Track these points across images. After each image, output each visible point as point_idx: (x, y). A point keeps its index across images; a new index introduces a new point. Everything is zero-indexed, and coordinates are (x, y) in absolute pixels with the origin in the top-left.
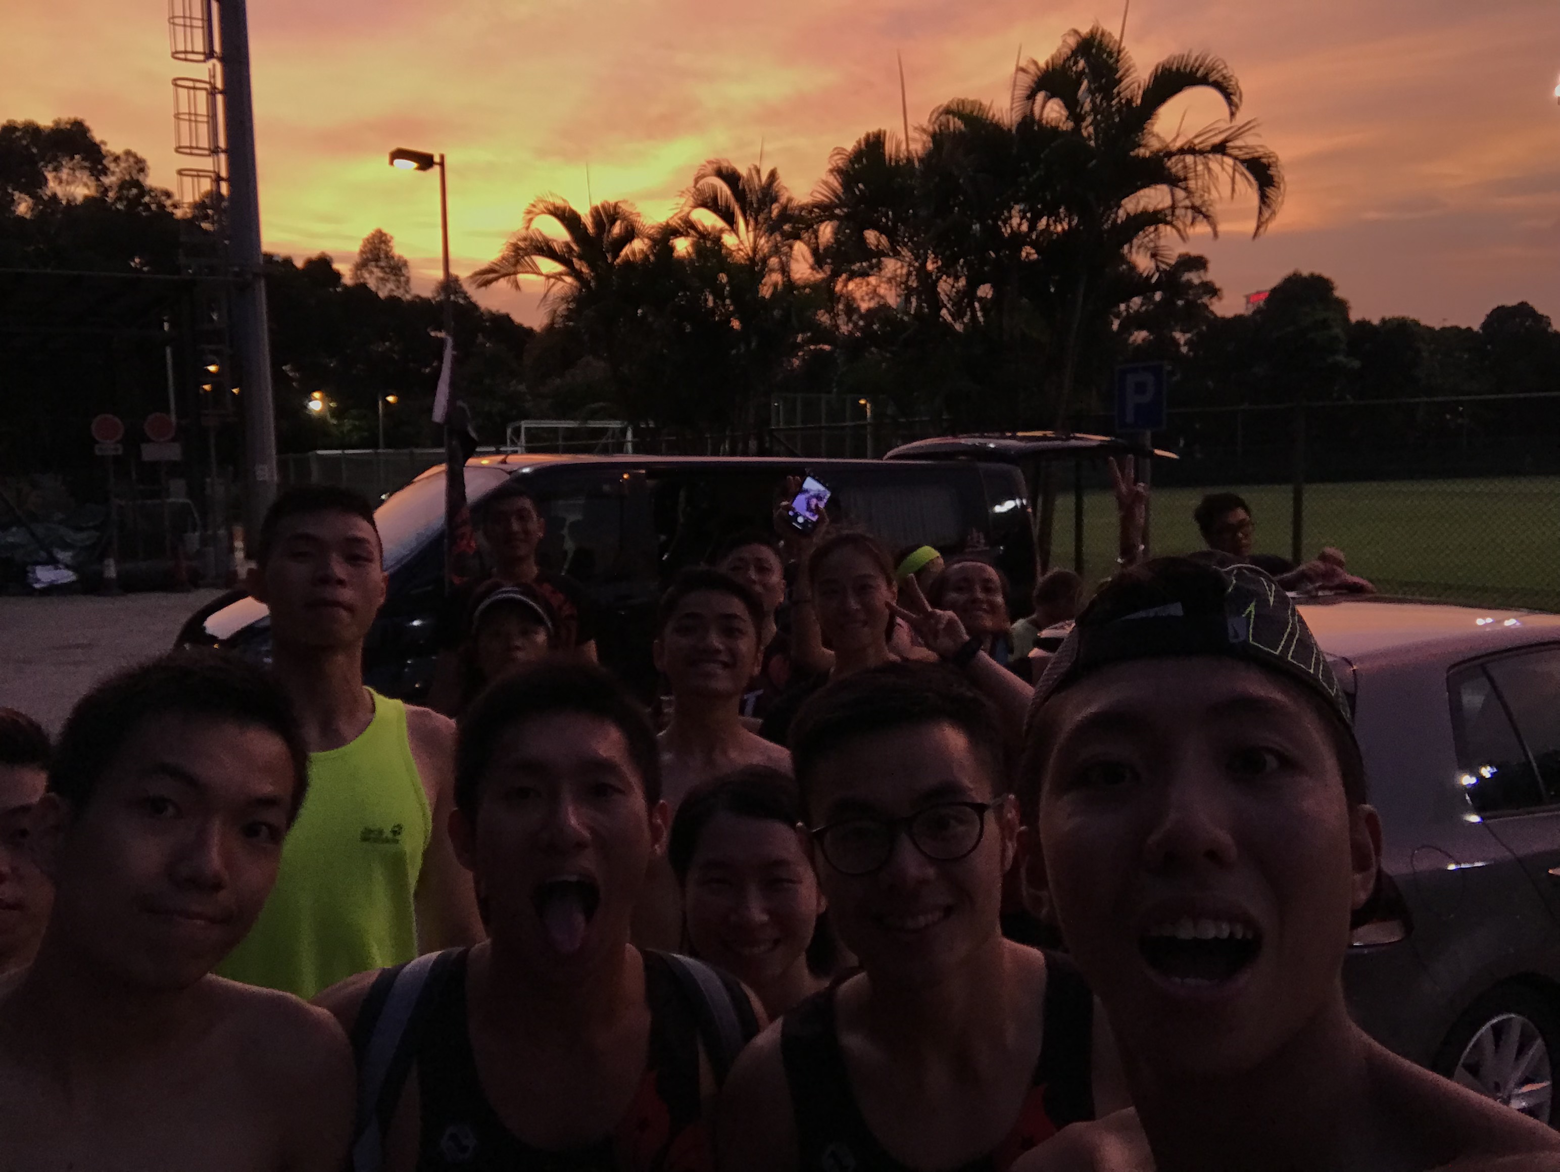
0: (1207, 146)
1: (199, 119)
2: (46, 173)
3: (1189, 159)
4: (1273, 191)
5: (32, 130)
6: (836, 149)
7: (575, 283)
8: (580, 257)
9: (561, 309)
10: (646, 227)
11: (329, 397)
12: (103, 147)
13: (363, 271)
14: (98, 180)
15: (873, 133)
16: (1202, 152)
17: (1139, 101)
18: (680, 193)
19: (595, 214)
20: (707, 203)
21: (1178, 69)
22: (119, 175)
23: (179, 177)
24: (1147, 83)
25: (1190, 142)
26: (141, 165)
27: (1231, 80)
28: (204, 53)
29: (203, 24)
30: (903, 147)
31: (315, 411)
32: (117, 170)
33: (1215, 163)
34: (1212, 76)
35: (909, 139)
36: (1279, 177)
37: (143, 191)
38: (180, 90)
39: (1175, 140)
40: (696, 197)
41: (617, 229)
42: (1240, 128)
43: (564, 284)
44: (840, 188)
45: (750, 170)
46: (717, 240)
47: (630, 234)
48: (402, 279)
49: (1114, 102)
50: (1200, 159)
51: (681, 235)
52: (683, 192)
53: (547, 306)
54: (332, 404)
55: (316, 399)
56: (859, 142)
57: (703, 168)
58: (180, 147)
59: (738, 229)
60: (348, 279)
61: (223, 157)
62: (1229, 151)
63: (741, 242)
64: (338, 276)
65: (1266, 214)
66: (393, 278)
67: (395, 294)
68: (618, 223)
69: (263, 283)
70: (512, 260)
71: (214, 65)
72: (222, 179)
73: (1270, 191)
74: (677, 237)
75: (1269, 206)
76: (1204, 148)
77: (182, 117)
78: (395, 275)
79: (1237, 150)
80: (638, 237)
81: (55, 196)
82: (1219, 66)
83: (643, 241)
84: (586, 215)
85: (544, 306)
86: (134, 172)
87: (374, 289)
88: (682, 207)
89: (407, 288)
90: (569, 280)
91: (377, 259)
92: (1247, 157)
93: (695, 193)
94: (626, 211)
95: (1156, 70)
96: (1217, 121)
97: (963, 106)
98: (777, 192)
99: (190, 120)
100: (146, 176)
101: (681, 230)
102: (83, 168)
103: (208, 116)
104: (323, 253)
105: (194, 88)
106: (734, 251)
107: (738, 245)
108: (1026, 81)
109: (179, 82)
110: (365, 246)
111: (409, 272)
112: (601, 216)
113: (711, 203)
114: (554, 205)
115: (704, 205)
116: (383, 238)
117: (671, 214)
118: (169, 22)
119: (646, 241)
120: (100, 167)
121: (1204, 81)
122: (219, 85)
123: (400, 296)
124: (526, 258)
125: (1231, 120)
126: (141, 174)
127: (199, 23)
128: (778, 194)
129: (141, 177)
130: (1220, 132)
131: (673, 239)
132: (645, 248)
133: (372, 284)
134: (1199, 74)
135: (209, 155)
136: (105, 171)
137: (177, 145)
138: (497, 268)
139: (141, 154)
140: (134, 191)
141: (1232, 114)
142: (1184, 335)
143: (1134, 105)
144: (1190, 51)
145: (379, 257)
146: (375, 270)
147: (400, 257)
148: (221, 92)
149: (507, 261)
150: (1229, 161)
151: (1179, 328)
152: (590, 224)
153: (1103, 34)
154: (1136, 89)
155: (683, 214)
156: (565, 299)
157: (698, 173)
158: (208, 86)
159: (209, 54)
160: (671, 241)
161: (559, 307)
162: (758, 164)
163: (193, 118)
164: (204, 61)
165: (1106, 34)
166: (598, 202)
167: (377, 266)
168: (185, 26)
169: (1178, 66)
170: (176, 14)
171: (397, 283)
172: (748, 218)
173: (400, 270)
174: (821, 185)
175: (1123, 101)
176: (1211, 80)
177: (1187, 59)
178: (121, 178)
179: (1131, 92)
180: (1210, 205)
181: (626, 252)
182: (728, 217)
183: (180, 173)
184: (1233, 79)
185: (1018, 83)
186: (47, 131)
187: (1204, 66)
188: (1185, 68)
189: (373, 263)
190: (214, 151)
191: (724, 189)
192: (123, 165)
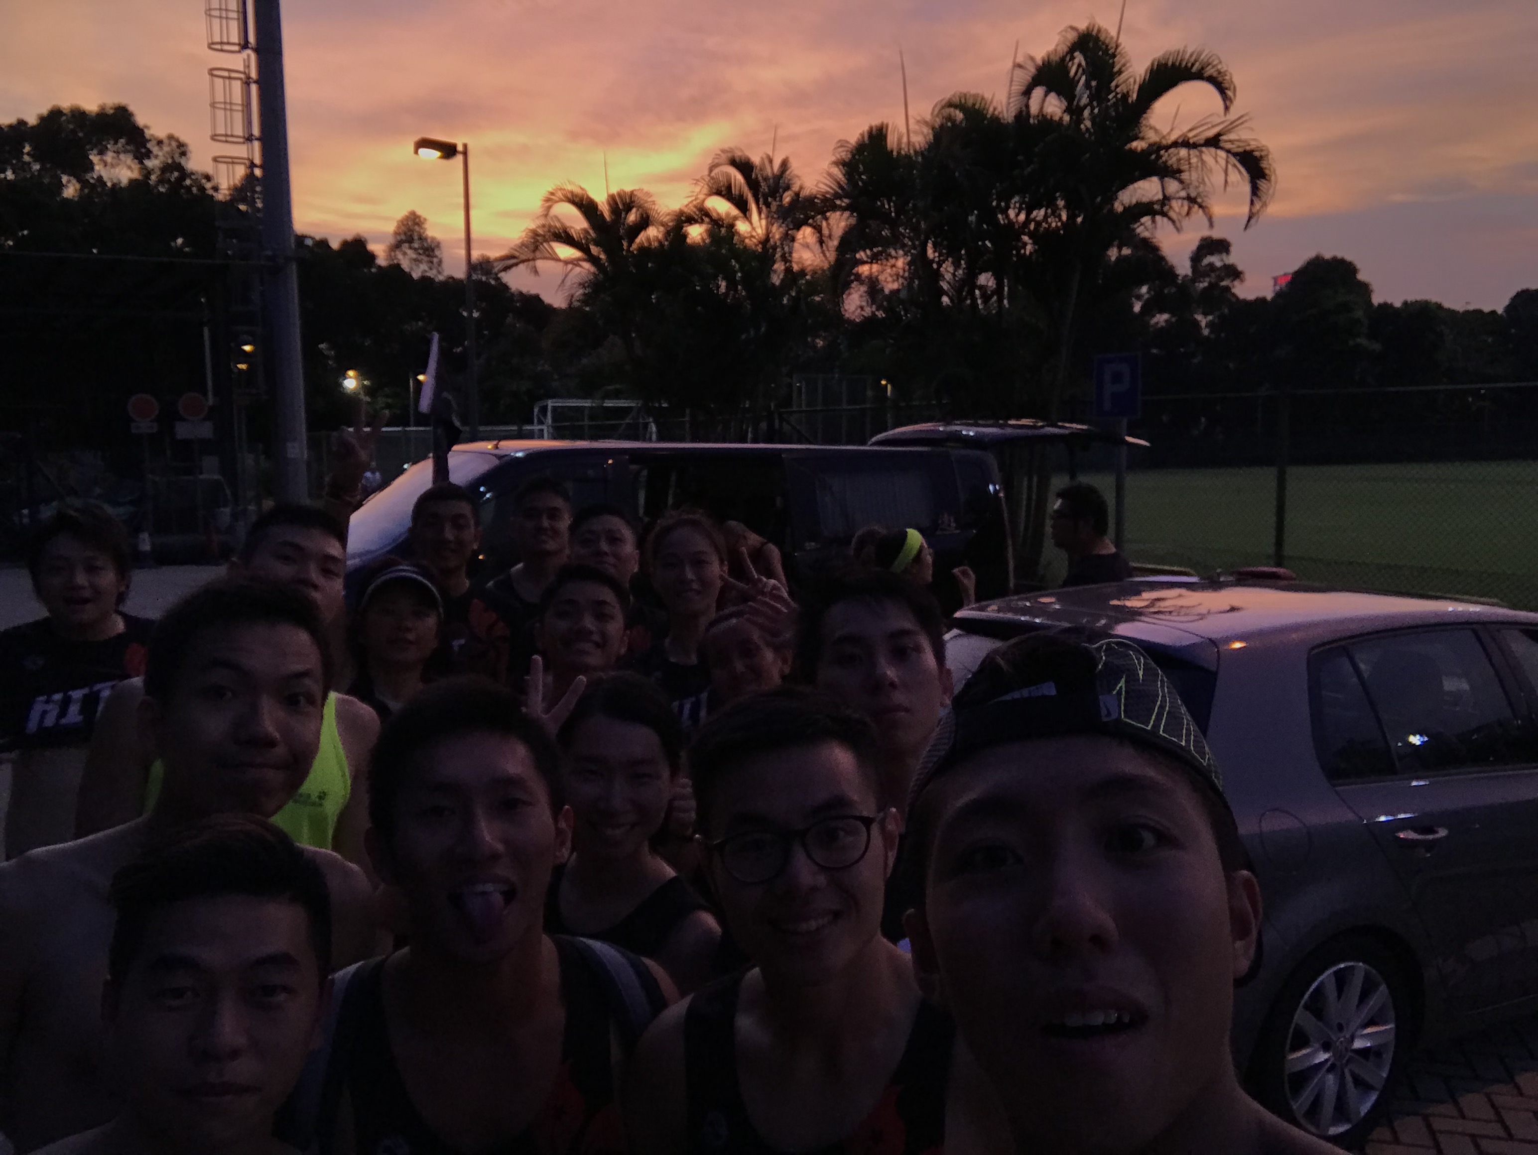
0: (1200, 140)
1: (234, 107)
2: (91, 157)
3: (1183, 152)
4: (1264, 183)
5: (78, 115)
6: (840, 141)
7: (593, 269)
8: (597, 244)
9: (578, 294)
10: (661, 214)
11: (363, 374)
12: (146, 131)
13: (397, 253)
14: (141, 163)
15: (876, 126)
16: (1195, 146)
17: (1135, 96)
18: (695, 182)
19: (611, 203)
20: (721, 191)
21: (1173, 64)
22: (162, 158)
23: (214, 163)
24: (1143, 79)
25: (1184, 135)
26: (183, 149)
27: (1226, 75)
28: (239, 44)
29: (238, 16)
30: (905, 140)
31: (349, 389)
32: (160, 154)
33: (1208, 154)
34: (1207, 71)
35: (910, 132)
36: (1270, 170)
37: (184, 174)
38: (217, 80)
39: (1169, 134)
40: (711, 185)
41: (632, 217)
42: (1232, 123)
43: (582, 270)
44: (843, 179)
45: (762, 159)
46: (731, 226)
47: (645, 222)
48: (435, 260)
49: (1110, 97)
50: (1193, 152)
51: (696, 222)
52: (698, 180)
53: (565, 291)
54: (365, 383)
55: (351, 377)
56: (862, 135)
57: (718, 157)
58: (216, 135)
59: (751, 216)
60: (382, 261)
61: (257, 145)
62: (1222, 144)
63: (754, 229)
64: (372, 257)
65: (1257, 206)
66: (425, 258)
67: (428, 274)
68: (634, 210)
69: (294, 267)
70: (532, 247)
71: (249, 56)
72: (256, 166)
73: (1262, 184)
74: (691, 224)
75: (1259, 197)
76: (1198, 140)
77: (218, 105)
78: (428, 256)
79: (1229, 143)
80: (653, 225)
81: (100, 179)
82: (1213, 61)
83: (658, 229)
84: (603, 203)
85: (562, 291)
86: (177, 156)
87: (407, 270)
88: (697, 195)
89: (440, 269)
90: (587, 265)
91: (410, 240)
92: (1241, 150)
93: (709, 181)
94: (642, 199)
95: (1153, 64)
96: (1211, 115)
97: (965, 99)
98: (789, 180)
99: (225, 109)
100: (188, 159)
101: (696, 217)
102: (126, 152)
103: (243, 105)
104: (358, 235)
105: (230, 78)
106: (746, 238)
107: (750, 232)
108: (1024, 77)
109: (216, 73)
110: (398, 227)
111: (441, 253)
112: (617, 204)
113: (725, 191)
114: (572, 192)
115: (719, 193)
116: (417, 220)
117: (686, 202)
118: (206, 13)
119: (662, 229)
120: (143, 150)
121: (1199, 76)
122: (254, 75)
123: (432, 277)
124: (545, 244)
125: (1225, 114)
126: (183, 157)
127: (235, 15)
128: (791, 182)
129: (183, 161)
130: (1213, 126)
131: (686, 226)
132: (660, 236)
133: (405, 265)
134: (1194, 69)
135: (244, 143)
136: (148, 154)
137: (213, 133)
138: (517, 254)
139: (183, 138)
140: (176, 174)
141: (1227, 108)
142: (1205, 318)
143: (1130, 101)
144: (1185, 47)
145: (413, 239)
146: (409, 252)
147: (433, 239)
148: (255, 82)
149: (526, 247)
150: (1222, 154)
151: (1201, 310)
152: (607, 212)
153: (1099, 31)
154: (1132, 83)
155: (698, 201)
156: (582, 285)
157: (713, 162)
158: (242, 76)
159: (245, 45)
160: (684, 229)
161: (577, 291)
162: (771, 154)
163: (228, 107)
164: (239, 52)
165: (1102, 30)
166: (614, 190)
167: (410, 248)
168: (221, 17)
169: (1174, 61)
170: (213, 7)
171: (431, 264)
172: (760, 206)
173: (433, 250)
174: (825, 175)
175: (1119, 96)
176: (1206, 75)
177: (1182, 55)
178: (164, 161)
179: (1127, 87)
180: (1206, 196)
181: (641, 240)
182: (741, 205)
183: (215, 160)
184: (1228, 74)
185: (1015, 79)
186: (94, 114)
187: (1200, 60)
188: (1180, 64)
189: (407, 245)
190: (249, 139)
191: (738, 177)
192: (166, 149)
